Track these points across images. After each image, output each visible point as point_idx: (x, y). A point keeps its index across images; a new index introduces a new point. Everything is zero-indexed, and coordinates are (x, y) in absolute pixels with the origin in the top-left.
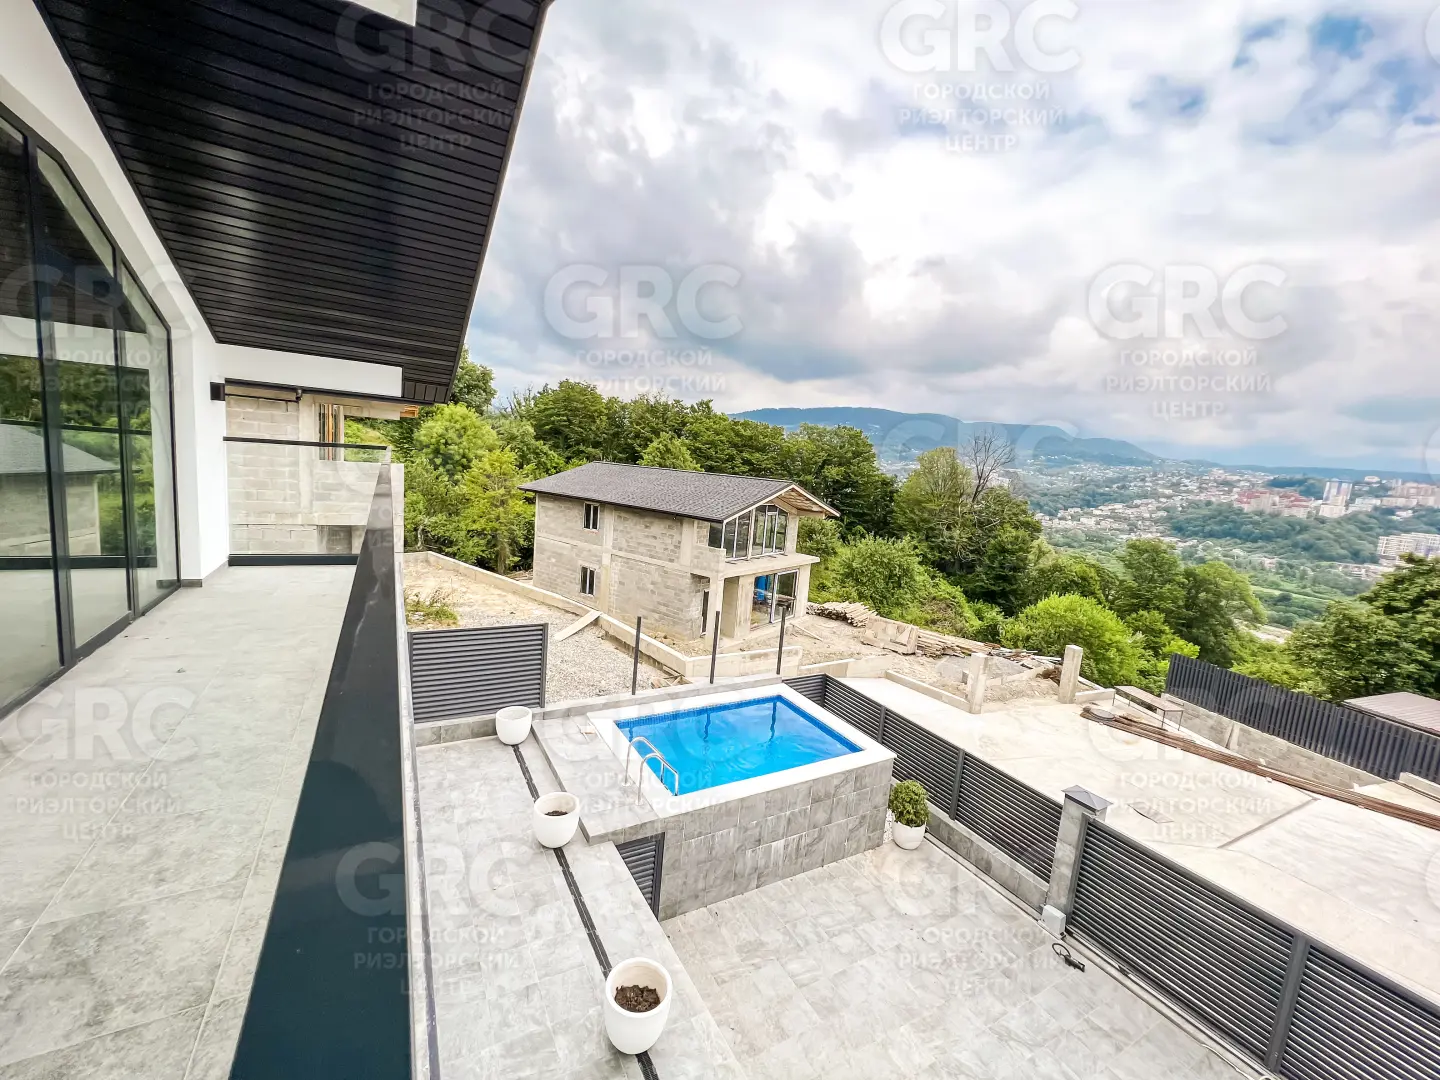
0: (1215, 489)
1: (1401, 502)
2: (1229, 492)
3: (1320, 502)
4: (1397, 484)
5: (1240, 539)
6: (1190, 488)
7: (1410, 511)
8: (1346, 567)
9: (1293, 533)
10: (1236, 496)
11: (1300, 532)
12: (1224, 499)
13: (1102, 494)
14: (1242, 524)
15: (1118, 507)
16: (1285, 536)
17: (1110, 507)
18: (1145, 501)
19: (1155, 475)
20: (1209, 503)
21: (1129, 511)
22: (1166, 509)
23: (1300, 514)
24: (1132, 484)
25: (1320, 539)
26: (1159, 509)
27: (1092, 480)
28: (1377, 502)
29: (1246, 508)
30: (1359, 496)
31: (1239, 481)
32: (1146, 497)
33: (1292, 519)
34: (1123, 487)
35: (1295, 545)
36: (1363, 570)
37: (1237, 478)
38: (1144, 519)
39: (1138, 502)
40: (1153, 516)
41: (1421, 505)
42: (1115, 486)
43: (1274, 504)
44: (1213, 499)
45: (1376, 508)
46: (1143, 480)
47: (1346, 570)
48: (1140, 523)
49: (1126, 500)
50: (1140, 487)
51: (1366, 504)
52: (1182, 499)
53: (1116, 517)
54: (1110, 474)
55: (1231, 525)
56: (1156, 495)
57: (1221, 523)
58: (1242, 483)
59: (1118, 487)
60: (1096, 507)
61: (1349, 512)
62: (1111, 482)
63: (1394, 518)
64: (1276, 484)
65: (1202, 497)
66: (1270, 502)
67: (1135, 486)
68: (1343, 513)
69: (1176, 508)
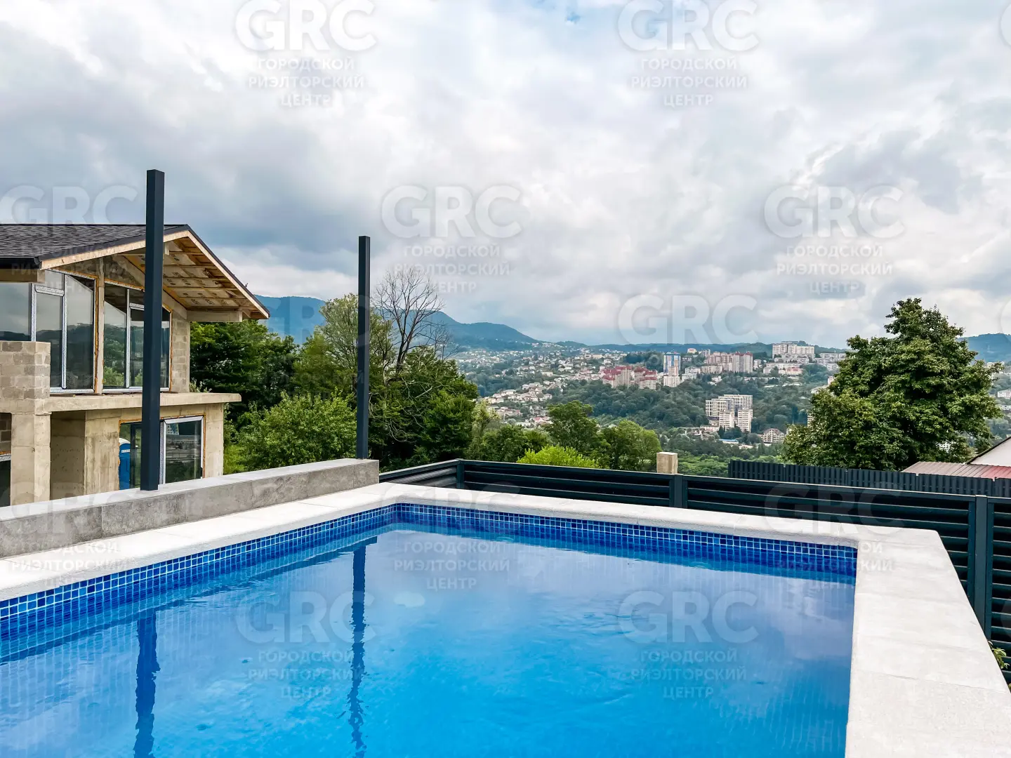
0: (586, 369)
1: (713, 369)
2: (597, 371)
3: (662, 374)
4: (707, 353)
5: (613, 414)
6: (567, 368)
7: (720, 377)
8: (689, 430)
9: (649, 404)
10: (603, 374)
11: (653, 403)
12: (594, 377)
13: (494, 382)
14: (612, 399)
15: (510, 392)
16: (644, 407)
17: (503, 395)
18: (532, 385)
19: (536, 359)
20: (584, 382)
21: (520, 397)
22: (551, 392)
23: (652, 385)
24: (519, 369)
25: (667, 408)
26: (544, 392)
27: (481, 368)
28: (698, 370)
29: (613, 384)
30: (687, 367)
31: (603, 359)
32: (533, 381)
33: (646, 391)
34: (511, 372)
35: (652, 415)
36: (700, 432)
37: (601, 356)
38: (534, 404)
39: (525, 386)
40: (541, 400)
41: (725, 371)
42: (503, 372)
43: (631, 379)
44: (586, 378)
45: (698, 376)
46: (527, 364)
47: (690, 433)
48: (531, 408)
49: (516, 385)
50: (526, 371)
51: (692, 373)
52: (562, 381)
53: (509, 404)
54: (497, 359)
55: (604, 401)
56: (541, 379)
57: (597, 400)
58: (605, 361)
59: (506, 373)
60: (491, 395)
61: (683, 380)
62: (499, 367)
63: (711, 383)
64: (629, 360)
65: (577, 377)
66: (629, 376)
67: (521, 370)
68: (679, 383)
69: (558, 390)
